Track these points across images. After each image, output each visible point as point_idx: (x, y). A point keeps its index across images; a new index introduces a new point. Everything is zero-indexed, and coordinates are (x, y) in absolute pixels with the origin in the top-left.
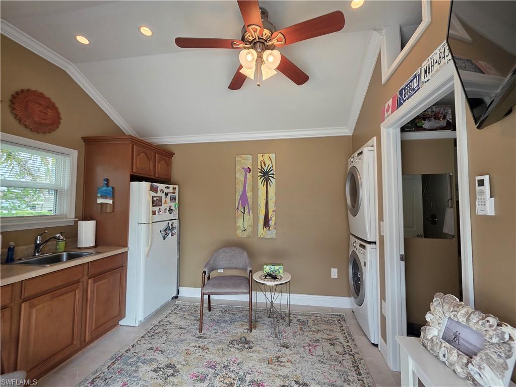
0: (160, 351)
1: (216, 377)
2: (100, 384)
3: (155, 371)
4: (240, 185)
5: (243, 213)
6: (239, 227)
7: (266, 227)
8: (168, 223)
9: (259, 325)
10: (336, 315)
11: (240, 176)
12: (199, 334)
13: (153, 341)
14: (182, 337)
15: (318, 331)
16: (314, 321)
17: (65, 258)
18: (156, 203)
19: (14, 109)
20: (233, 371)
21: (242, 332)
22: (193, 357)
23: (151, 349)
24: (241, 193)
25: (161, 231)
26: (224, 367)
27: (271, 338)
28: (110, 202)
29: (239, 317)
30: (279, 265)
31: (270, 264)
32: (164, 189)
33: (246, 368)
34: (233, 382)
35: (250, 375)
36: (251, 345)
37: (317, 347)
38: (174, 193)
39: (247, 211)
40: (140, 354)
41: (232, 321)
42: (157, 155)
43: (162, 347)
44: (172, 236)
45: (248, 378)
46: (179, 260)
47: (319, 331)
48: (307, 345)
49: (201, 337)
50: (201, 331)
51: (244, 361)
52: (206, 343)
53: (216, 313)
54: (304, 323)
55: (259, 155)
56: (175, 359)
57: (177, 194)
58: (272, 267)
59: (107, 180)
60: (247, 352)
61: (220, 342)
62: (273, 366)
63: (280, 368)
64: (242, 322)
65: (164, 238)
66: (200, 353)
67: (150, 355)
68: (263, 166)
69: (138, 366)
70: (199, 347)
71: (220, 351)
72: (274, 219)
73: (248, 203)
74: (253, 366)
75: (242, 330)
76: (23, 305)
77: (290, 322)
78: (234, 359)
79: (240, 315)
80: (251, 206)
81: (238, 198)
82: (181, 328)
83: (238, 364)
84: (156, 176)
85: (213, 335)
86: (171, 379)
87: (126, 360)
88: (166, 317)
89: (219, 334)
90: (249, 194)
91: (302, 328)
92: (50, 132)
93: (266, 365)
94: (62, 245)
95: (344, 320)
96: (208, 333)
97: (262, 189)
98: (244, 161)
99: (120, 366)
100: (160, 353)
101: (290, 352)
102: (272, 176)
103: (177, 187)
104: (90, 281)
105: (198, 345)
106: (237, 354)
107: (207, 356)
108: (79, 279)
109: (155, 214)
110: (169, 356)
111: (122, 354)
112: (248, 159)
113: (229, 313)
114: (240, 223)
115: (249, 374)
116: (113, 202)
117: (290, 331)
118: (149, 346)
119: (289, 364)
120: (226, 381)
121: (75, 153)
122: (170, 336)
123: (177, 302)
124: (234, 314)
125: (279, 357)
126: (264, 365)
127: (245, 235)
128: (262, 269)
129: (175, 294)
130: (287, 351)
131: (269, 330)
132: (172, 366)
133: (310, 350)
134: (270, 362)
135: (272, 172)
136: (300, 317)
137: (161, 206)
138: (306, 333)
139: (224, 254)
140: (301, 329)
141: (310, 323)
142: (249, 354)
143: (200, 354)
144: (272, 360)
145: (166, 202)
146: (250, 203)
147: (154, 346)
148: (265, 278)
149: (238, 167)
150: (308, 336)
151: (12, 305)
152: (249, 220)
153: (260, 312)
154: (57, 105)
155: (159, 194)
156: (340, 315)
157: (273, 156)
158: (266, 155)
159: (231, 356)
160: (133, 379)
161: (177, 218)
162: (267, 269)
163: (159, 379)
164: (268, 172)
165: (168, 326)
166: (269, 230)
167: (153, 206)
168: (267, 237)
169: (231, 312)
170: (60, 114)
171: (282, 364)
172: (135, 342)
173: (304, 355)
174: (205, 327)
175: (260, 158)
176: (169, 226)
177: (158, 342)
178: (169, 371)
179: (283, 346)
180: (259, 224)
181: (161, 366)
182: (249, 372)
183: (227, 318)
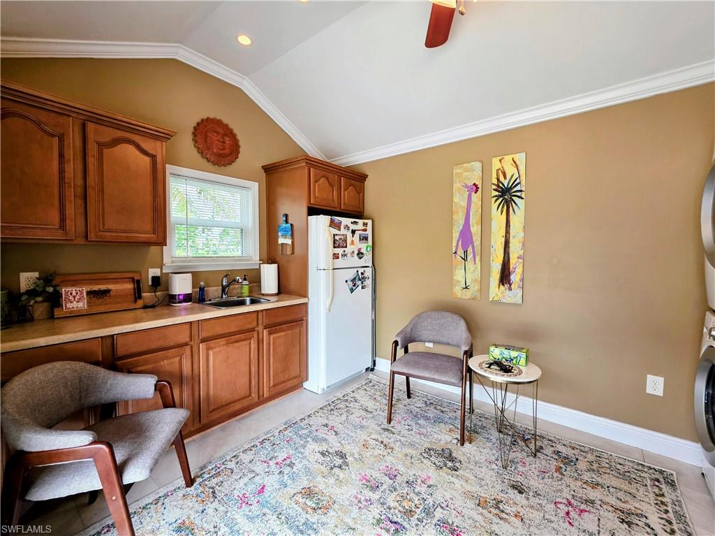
0: (335, 431)
1: (391, 491)
2: (267, 447)
3: (323, 454)
4: (460, 214)
5: (465, 259)
6: (459, 282)
7: (503, 285)
8: (357, 271)
9: (480, 439)
10: (650, 468)
11: (460, 200)
12: (385, 425)
13: (331, 417)
14: (364, 423)
15: (595, 485)
16: (591, 463)
17: (248, 302)
18: (338, 243)
19: (196, 142)
20: (418, 494)
21: (449, 440)
22: (371, 453)
23: (326, 425)
24: (461, 228)
25: (346, 281)
26: (407, 482)
27: (494, 466)
28: (289, 241)
29: (450, 418)
30: (520, 349)
31: (503, 346)
32: (350, 225)
33: (439, 496)
34: (413, 509)
35: (442, 510)
36: (457, 465)
37: (586, 514)
38: (365, 230)
39: (470, 257)
40: (313, 428)
41: (438, 421)
42: (342, 178)
43: (339, 427)
44: (362, 288)
45: (439, 514)
46: (374, 322)
47: (598, 484)
48: (564, 501)
49: (388, 430)
50: (390, 420)
51: (439, 486)
52: (392, 440)
53: (417, 403)
54: (567, 461)
55: (494, 160)
56: (348, 447)
57: (369, 232)
58: (506, 352)
59: (286, 216)
60: (448, 474)
61: (412, 445)
62: (485, 511)
63: (499, 521)
64: (451, 426)
65: (352, 291)
66: (380, 450)
67: (322, 433)
68: (502, 179)
69: (308, 442)
70: (382, 442)
71: (408, 458)
72: (519, 271)
73: (472, 243)
74: (451, 499)
75: (448, 438)
76: (201, 345)
77: (537, 451)
78: (424, 476)
79: (451, 415)
80: (478, 249)
81: (456, 235)
82: (367, 411)
83: (429, 487)
84: (342, 208)
85: (405, 432)
86: (336, 470)
87: (298, 430)
88: (353, 392)
89: (413, 433)
90: (475, 229)
91: (561, 468)
92: (230, 163)
93: (473, 506)
94: (246, 290)
95: (672, 484)
96: (398, 427)
97: (498, 219)
98: (467, 174)
99: (291, 435)
100: (334, 434)
101: (525, 502)
102: (519, 194)
103: (369, 222)
104: (265, 331)
105: (380, 439)
106: (431, 471)
107: (389, 458)
108: (254, 328)
109: (338, 258)
110: (343, 442)
111: (296, 422)
112: (474, 170)
113: (435, 408)
114: (459, 275)
115: (442, 508)
116: (293, 242)
117: (534, 465)
118: (325, 422)
119: (517, 522)
120: (405, 504)
121: (256, 184)
122: (351, 417)
123: (371, 376)
124: (442, 412)
125: (502, 502)
126: (471, 504)
127: (467, 295)
128: (487, 352)
129: (370, 365)
130: (520, 498)
131: (494, 451)
132: (342, 456)
133: (568, 513)
134: (481, 503)
135: (518, 188)
136: (560, 448)
137: (346, 247)
138: (568, 480)
139: (429, 320)
140: (558, 469)
141: (582, 465)
142: (450, 477)
143: (380, 452)
144: (486, 501)
145: (353, 242)
146: (477, 242)
147: (330, 424)
148: (489, 367)
149: (457, 185)
150: (569, 487)
151: (192, 343)
152: (474, 271)
153: (487, 419)
154: (236, 131)
155: (343, 231)
156: (661, 472)
157: (521, 158)
158: (508, 158)
159: (422, 471)
160: (298, 454)
161: (370, 265)
162: (496, 353)
163: (324, 466)
164: (511, 188)
165: (352, 403)
166: (510, 289)
167: (334, 247)
168: (505, 301)
169: (439, 407)
170: (238, 141)
171: (504, 515)
172: (312, 412)
173: (553, 518)
174: (396, 418)
175: (496, 164)
176: (358, 275)
177: (336, 420)
178: (338, 460)
179: (514, 487)
180: (491, 279)
181: (330, 450)
182: (442, 505)
183: (430, 415)
